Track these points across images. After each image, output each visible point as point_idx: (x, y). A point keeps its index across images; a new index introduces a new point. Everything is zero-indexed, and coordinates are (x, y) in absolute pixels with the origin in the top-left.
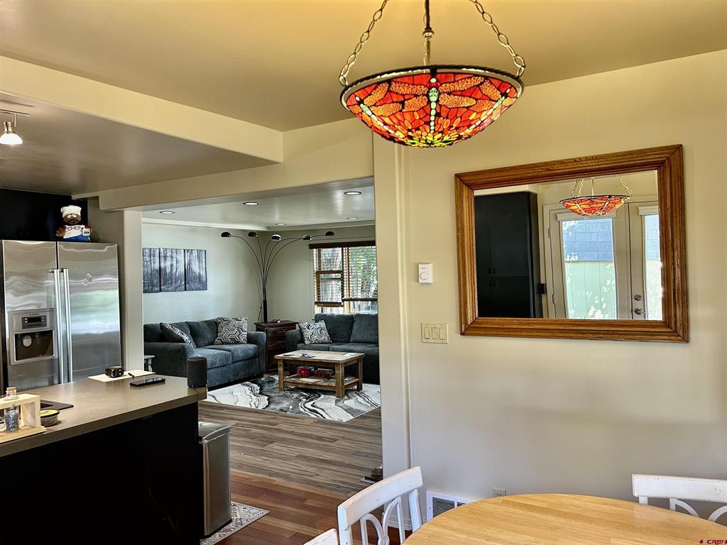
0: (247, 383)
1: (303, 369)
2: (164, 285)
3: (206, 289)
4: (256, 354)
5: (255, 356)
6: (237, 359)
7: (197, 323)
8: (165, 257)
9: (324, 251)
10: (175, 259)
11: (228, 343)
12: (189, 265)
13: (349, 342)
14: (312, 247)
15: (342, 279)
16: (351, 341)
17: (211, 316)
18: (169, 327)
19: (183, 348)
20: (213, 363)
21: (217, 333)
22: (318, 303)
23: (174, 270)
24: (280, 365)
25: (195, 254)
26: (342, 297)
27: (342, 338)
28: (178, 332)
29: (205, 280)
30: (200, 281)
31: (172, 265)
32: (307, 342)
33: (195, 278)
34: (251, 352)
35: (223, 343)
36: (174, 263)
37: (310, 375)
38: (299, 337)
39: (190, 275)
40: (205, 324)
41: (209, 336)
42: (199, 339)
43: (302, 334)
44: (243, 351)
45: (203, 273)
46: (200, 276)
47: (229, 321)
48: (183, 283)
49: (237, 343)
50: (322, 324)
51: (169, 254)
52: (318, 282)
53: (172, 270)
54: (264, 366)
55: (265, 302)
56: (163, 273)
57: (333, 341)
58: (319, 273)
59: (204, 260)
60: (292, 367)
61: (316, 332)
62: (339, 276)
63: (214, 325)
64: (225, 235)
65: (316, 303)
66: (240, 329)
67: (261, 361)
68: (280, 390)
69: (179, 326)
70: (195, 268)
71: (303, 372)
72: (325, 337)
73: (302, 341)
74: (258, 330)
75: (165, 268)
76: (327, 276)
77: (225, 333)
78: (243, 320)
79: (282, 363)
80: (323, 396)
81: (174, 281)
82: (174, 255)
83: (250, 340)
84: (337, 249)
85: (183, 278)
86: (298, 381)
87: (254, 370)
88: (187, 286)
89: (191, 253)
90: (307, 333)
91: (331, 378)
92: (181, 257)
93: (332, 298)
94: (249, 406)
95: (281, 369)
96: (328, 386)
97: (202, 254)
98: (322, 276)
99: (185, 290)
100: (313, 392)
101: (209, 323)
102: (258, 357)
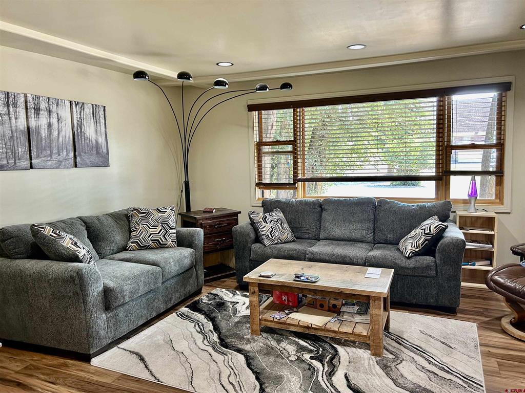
0: (184, 310)
2: (38, 157)
3: (108, 165)
4: (192, 263)
5: (193, 266)
6: (169, 277)
7: (98, 218)
8: (37, 110)
9: (266, 114)
10: (54, 116)
11: (148, 248)
12: (80, 125)
13: (319, 239)
14: (251, 108)
15: (294, 153)
17: (118, 206)
18: (48, 231)
19: (80, 272)
21: (130, 232)
22: (261, 185)
23: (55, 133)
25: (88, 110)
26: (295, 176)
27: (308, 233)
28: (66, 242)
29: (105, 151)
30: (98, 153)
31: (50, 125)
32: (267, 242)
33: (90, 148)
34: (187, 262)
35: (141, 248)
36: (54, 120)
38: (252, 235)
39: (81, 142)
40: (110, 219)
41: (118, 238)
42: (103, 245)
43: (256, 230)
45: (101, 140)
46: (97, 146)
47: (147, 214)
48: (72, 155)
49: (161, 246)
50: (278, 214)
51: (43, 105)
52: (259, 156)
53: (50, 133)
54: (202, 278)
55: (187, 184)
56: (33, 137)
58: (260, 144)
59: (102, 121)
62: (290, 148)
63: (125, 219)
64: (140, 75)
65: (257, 184)
66: (165, 223)
67: (199, 273)
70: (90, 130)
71: (284, 297)
72: (288, 234)
74: (185, 224)
75: (38, 129)
76: (272, 148)
77: (144, 232)
78: (169, 211)
79: (256, 288)
81: (55, 151)
82: (54, 108)
83: (182, 242)
85: (71, 148)
87: (190, 288)
88: (78, 159)
89: (82, 108)
90: (265, 229)
92: (65, 113)
97: (98, 112)
99: (76, 166)
101: (116, 217)
102: (195, 266)
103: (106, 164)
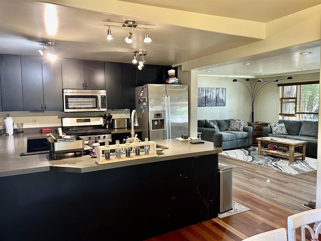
0: (243, 149)
1: (271, 146)
2: (207, 103)
4: (247, 137)
5: (247, 138)
6: (238, 138)
7: (221, 121)
8: (208, 91)
9: (285, 87)
10: (212, 92)
11: (234, 131)
12: (218, 94)
13: (298, 135)
14: (279, 85)
15: (296, 102)
16: (299, 134)
17: (227, 118)
18: (208, 121)
19: (214, 131)
20: (227, 139)
21: (230, 125)
22: (281, 114)
23: (212, 97)
24: (259, 143)
25: (221, 90)
26: (295, 111)
27: (294, 133)
28: (212, 124)
29: (225, 101)
30: (222, 102)
31: (211, 95)
32: (273, 133)
33: (220, 101)
34: (245, 136)
35: (232, 130)
36: (212, 94)
37: (275, 149)
38: (270, 131)
39: (218, 99)
40: (224, 121)
41: (226, 127)
42: (221, 128)
43: (271, 129)
44: (241, 135)
45: (224, 98)
46: (222, 100)
47: (235, 121)
48: (215, 103)
49: (238, 131)
50: (283, 125)
51: (209, 90)
52: (282, 103)
53: (210, 97)
54: (251, 143)
55: (253, 113)
56: (207, 98)
57: (289, 134)
58: (282, 99)
59: (225, 93)
60: (265, 145)
61: (279, 128)
62: (294, 100)
63: (228, 122)
64: (235, 80)
65: (280, 114)
66: (240, 124)
67: (250, 141)
68: (259, 154)
69: (213, 121)
70: (221, 96)
71: (271, 147)
72: (284, 131)
73: (271, 132)
74: (249, 125)
75: (208, 96)
76: (287, 100)
77: (233, 126)
78: (242, 120)
79: (260, 142)
80: (281, 160)
81: (211, 102)
82: (212, 90)
83: (245, 130)
84: (293, 86)
85: (215, 101)
86: (268, 152)
87: (246, 144)
88: (217, 104)
89: (219, 90)
90: (274, 129)
91: (287, 152)
92: (214, 92)
93: (289, 112)
94: (243, 160)
95: (259, 145)
96: (285, 156)
97: (224, 90)
98: (284, 100)
99: (216, 106)
100: (276, 157)
101: (226, 121)
102: (248, 138)
103: (225, 105)
